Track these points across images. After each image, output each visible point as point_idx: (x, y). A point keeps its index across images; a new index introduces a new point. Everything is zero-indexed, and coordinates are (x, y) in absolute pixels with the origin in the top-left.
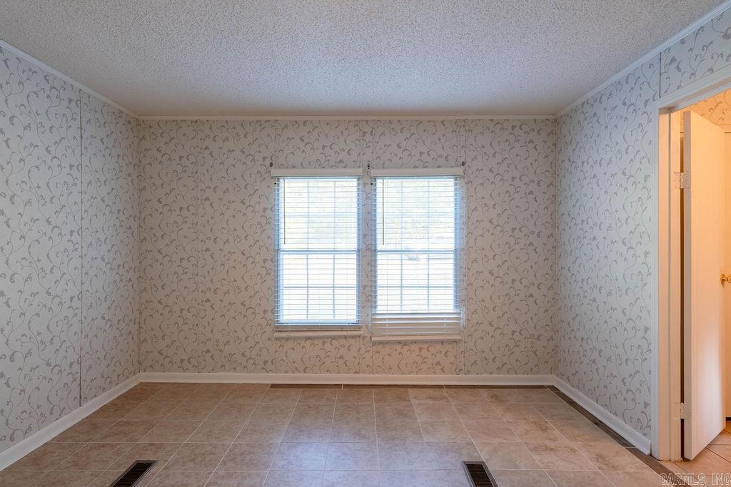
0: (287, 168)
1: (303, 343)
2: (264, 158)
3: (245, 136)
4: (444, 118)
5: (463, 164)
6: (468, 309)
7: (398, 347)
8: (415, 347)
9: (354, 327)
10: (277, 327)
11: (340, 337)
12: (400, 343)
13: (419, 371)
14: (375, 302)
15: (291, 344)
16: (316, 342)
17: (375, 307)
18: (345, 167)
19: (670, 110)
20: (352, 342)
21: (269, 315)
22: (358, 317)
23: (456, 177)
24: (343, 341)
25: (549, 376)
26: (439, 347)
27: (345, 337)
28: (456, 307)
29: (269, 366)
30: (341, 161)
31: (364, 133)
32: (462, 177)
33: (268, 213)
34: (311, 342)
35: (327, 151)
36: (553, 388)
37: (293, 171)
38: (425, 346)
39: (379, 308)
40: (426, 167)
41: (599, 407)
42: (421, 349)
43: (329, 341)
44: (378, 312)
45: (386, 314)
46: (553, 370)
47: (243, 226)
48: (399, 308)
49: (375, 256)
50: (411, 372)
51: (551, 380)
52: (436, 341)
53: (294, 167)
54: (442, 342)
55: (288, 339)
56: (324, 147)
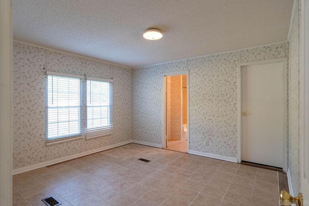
0: (52, 71)
1: (58, 146)
2: (40, 65)
3: (30, 53)
4: (107, 63)
5: (112, 78)
6: (113, 124)
7: (94, 140)
8: (99, 139)
9: (80, 135)
10: (47, 141)
11: (74, 140)
12: (94, 138)
13: (100, 146)
14: (87, 125)
15: (53, 147)
16: (64, 144)
17: (87, 127)
18: (76, 74)
19: (165, 76)
20: (79, 141)
21: (43, 136)
22: (81, 131)
23: (110, 82)
24: (75, 142)
25: (131, 140)
26: (106, 137)
27: (76, 140)
28: (110, 124)
29: (43, 159)
30: (74, 72)
31: (83, 63)
32: (112, 83)
33: (42, 90)
34: (62, 144)
35: (69, 67)
36: (132, 143)
37: (54, 73)
38: (102, 138)
39: (88, 127)
40: (102, 78)
41: (148, 143)
42: (101, 139)
43: (69, 143)
44: (88, 129)
45: (91, 129)
46: (132, 138)
47: (28, 96)
48: (92, 126)
49: (87, 108)
50: (98, 148)
51: (131, 141)
52: (105, 136)
53: (55, 71)
54: (107, 136)
55: (52, 145)
56: (68, 65)
